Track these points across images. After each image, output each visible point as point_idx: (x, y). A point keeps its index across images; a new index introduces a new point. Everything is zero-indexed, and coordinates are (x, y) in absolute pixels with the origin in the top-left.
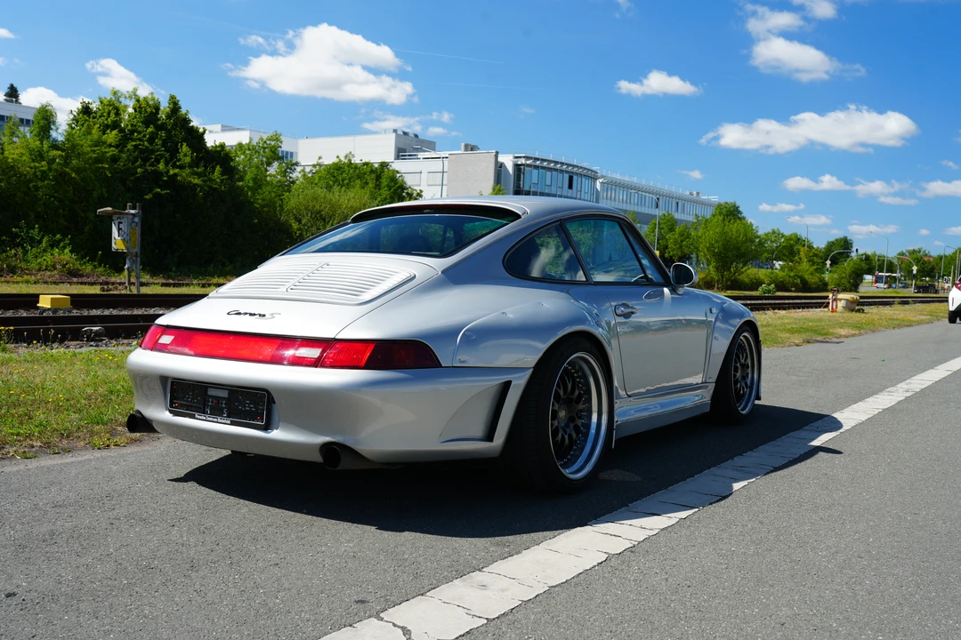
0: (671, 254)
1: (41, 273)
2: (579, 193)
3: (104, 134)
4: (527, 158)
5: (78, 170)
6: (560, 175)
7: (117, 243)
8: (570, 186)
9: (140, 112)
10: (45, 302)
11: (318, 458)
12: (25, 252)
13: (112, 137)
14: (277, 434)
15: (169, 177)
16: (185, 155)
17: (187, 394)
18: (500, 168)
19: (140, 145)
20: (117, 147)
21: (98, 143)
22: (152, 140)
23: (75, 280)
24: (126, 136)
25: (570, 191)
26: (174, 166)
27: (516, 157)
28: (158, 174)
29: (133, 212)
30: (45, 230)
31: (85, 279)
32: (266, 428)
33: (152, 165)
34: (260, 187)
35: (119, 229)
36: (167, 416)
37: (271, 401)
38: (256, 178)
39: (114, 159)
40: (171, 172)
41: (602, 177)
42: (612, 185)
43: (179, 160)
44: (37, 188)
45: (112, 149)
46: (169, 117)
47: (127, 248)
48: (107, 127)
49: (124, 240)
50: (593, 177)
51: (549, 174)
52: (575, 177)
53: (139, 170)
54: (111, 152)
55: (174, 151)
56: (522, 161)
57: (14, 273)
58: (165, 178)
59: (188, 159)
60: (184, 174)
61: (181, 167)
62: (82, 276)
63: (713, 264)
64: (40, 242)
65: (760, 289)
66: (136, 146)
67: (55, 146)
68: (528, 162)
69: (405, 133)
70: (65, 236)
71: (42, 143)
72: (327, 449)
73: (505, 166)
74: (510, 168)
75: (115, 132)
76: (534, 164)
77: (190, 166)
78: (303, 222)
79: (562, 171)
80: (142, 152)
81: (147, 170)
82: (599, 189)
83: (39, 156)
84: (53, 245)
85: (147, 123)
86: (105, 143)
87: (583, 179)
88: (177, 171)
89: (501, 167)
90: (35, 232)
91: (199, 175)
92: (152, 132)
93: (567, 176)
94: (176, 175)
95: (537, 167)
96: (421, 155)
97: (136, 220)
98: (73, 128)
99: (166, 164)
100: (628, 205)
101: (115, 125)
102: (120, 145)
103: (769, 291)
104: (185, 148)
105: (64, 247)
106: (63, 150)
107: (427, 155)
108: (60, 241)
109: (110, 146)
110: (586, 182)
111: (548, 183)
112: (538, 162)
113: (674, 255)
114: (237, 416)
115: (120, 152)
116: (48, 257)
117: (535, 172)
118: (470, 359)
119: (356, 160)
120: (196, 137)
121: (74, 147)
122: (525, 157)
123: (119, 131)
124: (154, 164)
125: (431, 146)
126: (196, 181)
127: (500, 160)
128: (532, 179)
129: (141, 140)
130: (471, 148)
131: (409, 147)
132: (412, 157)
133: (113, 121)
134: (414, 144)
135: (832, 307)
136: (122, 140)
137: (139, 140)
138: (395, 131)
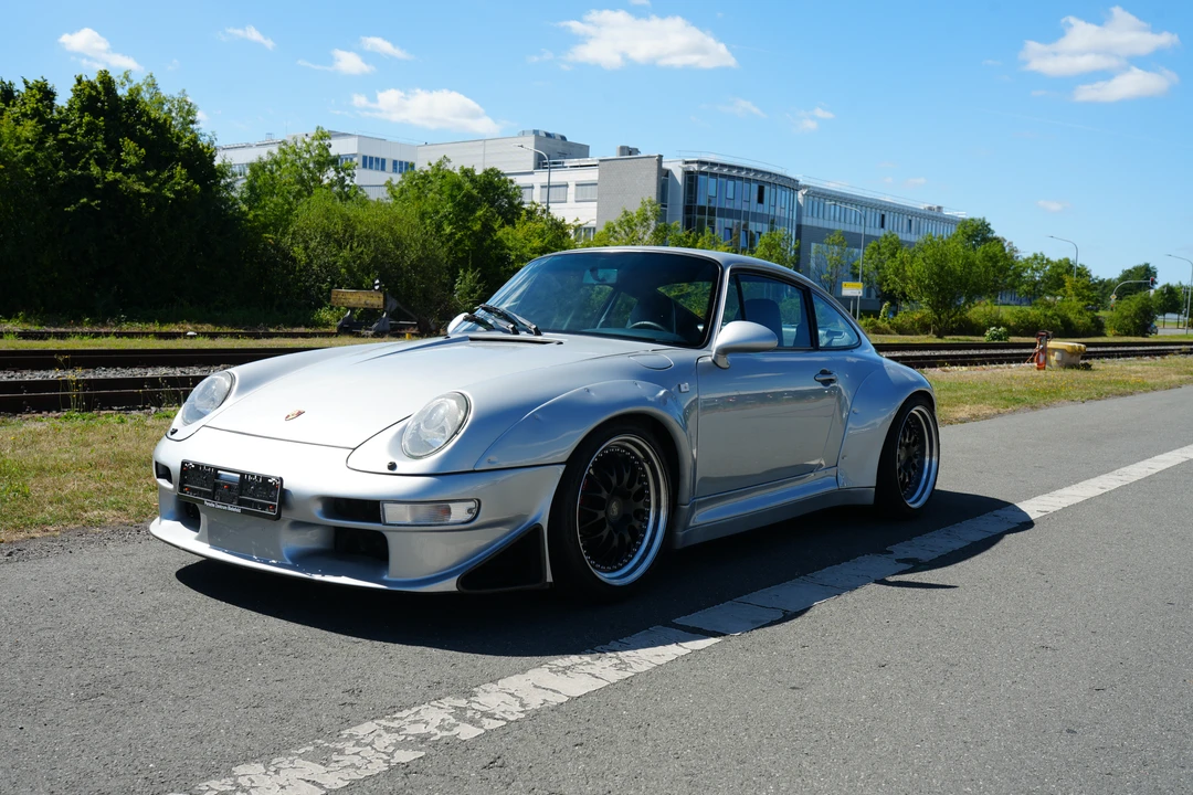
0: (891, 286)
2: (772, 209)
3: (19, 125)
4: (701, 163)
6: (746, 185)
8: (761, 200)
13: (28, 129)
16: (132, 153)
18: (664, 176)
19: (70, 139)
20: (33, 143)
21: (12, 139)
24: (51, 127)
25: (759, 205)
27: (687, 162)
28: (92, 180)
33: (81, 167)
39: (29, 159)
41: (805, 187)
42: (820, 196)
43: (123, 161)
45: (28, 145)
48: (25, 115)
50: (791, 185)
51: (731, 183)
52: (767, 188)
53: (61, 174)
54: (25, 149)
55: (117, 148)
56: (695, 167)
58: (100, 186)
59: (135, 159)
60: (129, 180)
61: (126, 171)
63: (925, 299)
65: (987, 334)
66: (63, 141)
68: (704, 168)
69: (548, 135)
73: (673, 175)
74: (679, 176)
75: (30, 122)
76: (708, 170)
77: (138, 169)
78: (313, 244)
79: (748, 180)
80: (70, 149)
81: (72, 175)
82: (801, 201)
85: (82, 110)
86: (19, 138)
87: (779, 191)
88: (119, 176)
89: (667, 175)
93: (755, 187)
94: (116, 182)
95: (714, 175)
96: (568, 162)
99: (103, 168)
102: (40, 142)
103: (999, 337)
104: (130, 145)
107: (575, 162)
109: (27, 141)
110: (783, 195)
111: (730, 195)
112: (715, 169)
113: (894, 289)
115: (37, 149)
117: (712, 182)
122: (697, 162)
123: (40, 122)
124: (86, 167)
125: (583, 151)
126: (144, 190)
127: (665, 166)
128: (708, 191)
129: (71, 131)
130: (629, 151)
131: (554, 151)
132: (557, 165)
133: (33, 109)
134: (560, 148)
135: (1038, 361)
136: (42, 133)
137: (67, 131)
138: (536, 132)
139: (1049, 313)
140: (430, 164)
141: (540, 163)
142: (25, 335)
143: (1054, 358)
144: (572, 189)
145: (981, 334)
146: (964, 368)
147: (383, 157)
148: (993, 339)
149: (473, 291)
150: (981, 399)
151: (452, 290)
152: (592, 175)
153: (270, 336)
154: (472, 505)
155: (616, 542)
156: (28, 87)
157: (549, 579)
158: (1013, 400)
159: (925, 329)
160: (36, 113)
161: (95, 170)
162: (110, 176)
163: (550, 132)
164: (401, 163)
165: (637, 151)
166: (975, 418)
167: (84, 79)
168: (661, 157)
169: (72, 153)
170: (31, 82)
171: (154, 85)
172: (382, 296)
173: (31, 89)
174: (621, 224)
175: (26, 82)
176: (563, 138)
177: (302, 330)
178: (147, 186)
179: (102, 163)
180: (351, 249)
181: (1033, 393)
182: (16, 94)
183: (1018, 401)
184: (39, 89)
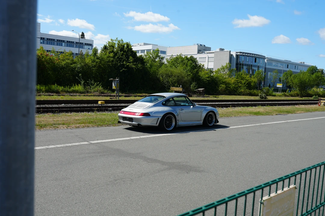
0: (290, 84)
1: (95, 93)
2: (258, 64)
3: (110, 54)
4: (241, 53)
5: (103, 65)
7: (114, 87)
8: (255, 62)
9: (119, 48)
10: (100, 102)
11: (137, 125)
12: (90, 88)
13: (112, 55)
14: (133, 123)
15: (127, 66)
16: (131, 59)
17: (125, 118)
18: (231, 56)
20: (113, 57)
21: (109, 57)
22: (122, 55)
23: (103, 95)
24: (116, 54)
26: (128, 63)
27: (237, 52)
28: (124, 65)
29: (117, 79)
30: (95, 81)
31: (105, 95)
32: (132, 122)
33: (122, 62)
34: (152, 67)
35: (114, 84)
36: (122, 121)
37: (133, 119)
38: (151, 65)
39: (113, 61)
40: (127, 64)
41: (267, 58)
42: (271, 60)
43: (129, 61)
44: (93, 70)
46: (126, 49)
47: (116, 88)
48: (110, 52)
49: (115, 86)
50: (263, 58)
51: (248, 58)
52: (257, 59)
53: (119, 64)
54: (112, 59)
55: (128, 58)
56: (239, 54)
57: (88, 93)
59: (132, 60)
60: (131, 65)
61: (130, 63)
62: (104, 93)
63: (298, 89)
64: (94, 84)
65: (313, 97)
66: (118, 57)
67: (98, 58)
68: (241, 54)
69: (201, 45)
70: (100, 83)
71: (94, 57)
72: (138, 124)
73: (233, 55)
74: (235, 56)
75: (112, 53)
77: (133, 62)
79: (252, 57)
80: (119, 59)
81: (121, 64)
82: (266, 62)
83: (94, 61)
84: (97, 85)
86: (110, 56)
87: (260, 59)
88: (129, 64)
90: (93, 82)
91: (135, 65)
92: (122, 53)
93: (254, 58)
94: (128, 65)
95: (244, 56)
96: (206, 52)
97: (118, 81)
98: (102, 53)
99: (126, 62)
100: (277, 67)
101: (113, 51)
102: (114, 57)
103: (316, 98)
104: (131, 57)
105: (100, 86)
106: (99, 60)
107: (208, 52)
108: (99, 84)
109: (111, 57)
110: (261, 60)
111: (248, 61)
112: (244, 54)
114: (129, 121)
115: (114, 59)
116: (96, 89)
117: (243, 57)
118: (154, 115)
119: (183, 56)
120: (134, 54)
121: (102, 58)
122: (239, 52)
125: (209, 49)
126: (134, 67)
127: (231, 53)
128: (242, 60)
130: (222, 50)
131: (202, 49)
132: (203, 53)
134: (204, 48)
135: (319, 104)
138: (198, 44)
140: (177, 55)
141: (198, 53)
142: (125, 96)
143: (322, 104)
144: (207, 59)
145: (312, 97)
146: (303, 105)
148: (314, 98)
149: (195, 87)
151: (190, 87)
152: (213, 55)
158: (308, 111)
159: (298, 95)
161: (125, 63)
163: (201, 44)
165: (224, 49)
168: (230, 51)
171: (122, 41)
172: (182, 88)
174: (221, 69)
176: (205, 46)
180: (172, 78)
184: (111, 46)
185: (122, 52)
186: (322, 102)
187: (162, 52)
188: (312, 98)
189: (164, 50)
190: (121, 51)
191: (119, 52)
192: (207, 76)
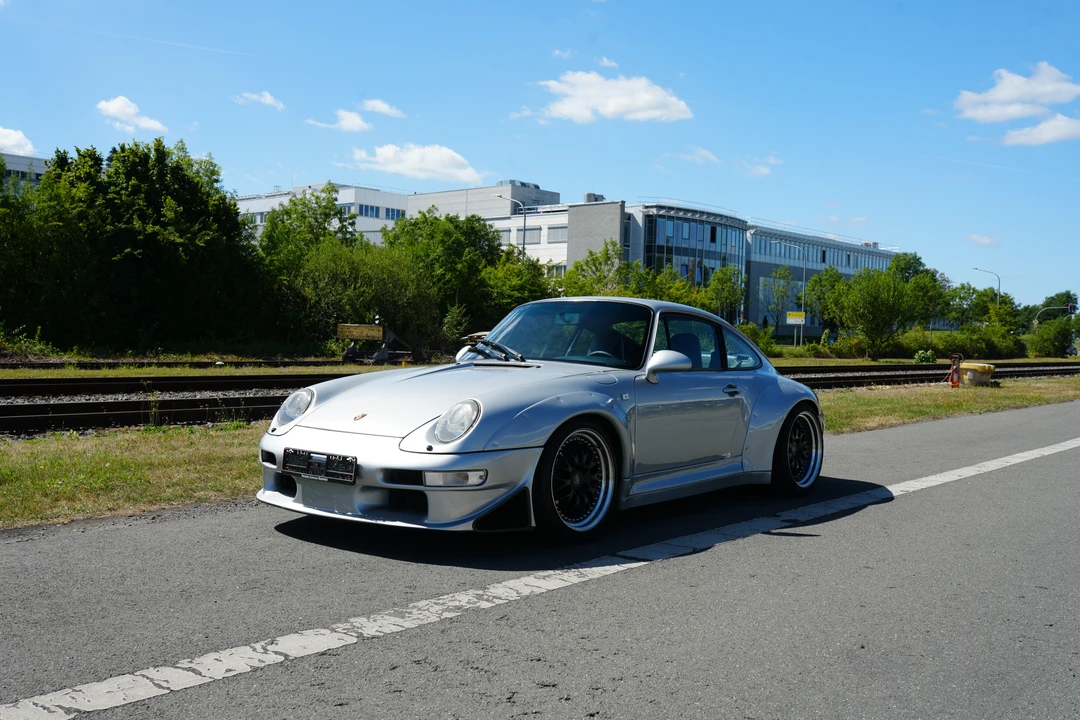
0: (831, 316)
2: (723, 247)
3: (73, 187)
4: (660, 207)
6: (700, 227)
8: (713, 239)
13: (81, 191)
15: (146, 235)
16: (169, 210)
18: (627, 219)
19: (116, 198)
20: (85, 202)
22: (131, 194)
24: (101, 188)
25: (712, 244)
26: (155, 223)
27: (647, 207)
28: (133, 233)
33: (126, 223)
39: (82, 216)
41: (753, 227)
42: (764, 234)
43: (162, 216)
45: (81, 204)
46: (153, 166)
48: (79, 178)
50: (740, 226)
51: (686, 225)
52: (718, 229)
53: (109, 228)
54: (79, 208)
55: (158, 207)
56: (654, 211)
58: (141, 237)
59: (171, 214)
60: (166, 232)
61: (163, 224)
65: (916, 356)
66: (111, 200)
68: (662, 212)
69: (523, 184)
73: (634, 218)
74: (640, 219)
75: (86, 185)
76: (666, 214)
77: (174, 222)
78: (322, 285)
79: (702, 222)
80: (116, 207)
81: (118, 229)
82: (749, 240)
86: (71, 198)
87: (729, 231)
88: (156, 229)
89: (629, 219)
91: (184, 233)
92: (133, 186)
93: (708, 228)
94: (155, 234)
95: (671, 218)
96: (541, 208)
99: (144, 222)
100: (783, 259)
101: (88, 178)
102: (90, 201)
103: (927, 359)
104: (170, 201)
107: (548, 208)
109: (80, 200)
110: (733, 235)
111: (686, 236)
112: (672, 212)
113: (834, 317)
115: (89, 207)
117: (670, 224)
119: (441, 214)
122: (656, 207)
123: (91, 184)
124: (130, 221)
125: (554, 198)
126: (179, 240)
127: (627, 210)
128: (666, 230)
129: (118, 193)
130: (595, 198)
131: (528, 199)
132: (531, 211)
133: (86, 173)
134: (534, 196)
135: (952, 380)
136: (93, 193)
137: (115, 193)
138: (512, 182)
139: (975, 337)
140: (420, 212)
141: (516, 210)
143: (966, 377)
144: (545, 232)
145: (912, 357)
146: (888, 387)
147: (376, 205)
148: (922, 361)
149: (460, 324)
150: (892, 411)
151: (441, 323)
152: (562, 219)
153: (285, 365)
154: (482, 473)
155: (578, 502)
156: (79, 155)
157: (533, 524)
158: (919, 412)
159: (861, 353)
160: (89, 176)
161: (137, 224)
162: (150, 229)
163: (525, 182)
164: (393, 210)
165: (602, 198)
166: (882, 426)
167: (127, 147)
168: (623, 202)
169: (117, 211)
170: (82, 150)
171: (183, 149)
172: (381, 329)
173: (84, 157)
174: (587, 263)
175: (78, 151)
176: (537, 187)
177: (312, 359)
178: (181, 237)
179: (143, 218)
180: (355, 289)
181: (938, 407)
182: (70, 161)
183: (922, 413)
184: (89, 156)
185: (133, 182)
186: (967, 370)
187: (393, 215)
188: (913, 362)
189: (401, 208)
190: (128, 179)
191: (122, 179)
192: (515, 282)
